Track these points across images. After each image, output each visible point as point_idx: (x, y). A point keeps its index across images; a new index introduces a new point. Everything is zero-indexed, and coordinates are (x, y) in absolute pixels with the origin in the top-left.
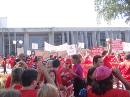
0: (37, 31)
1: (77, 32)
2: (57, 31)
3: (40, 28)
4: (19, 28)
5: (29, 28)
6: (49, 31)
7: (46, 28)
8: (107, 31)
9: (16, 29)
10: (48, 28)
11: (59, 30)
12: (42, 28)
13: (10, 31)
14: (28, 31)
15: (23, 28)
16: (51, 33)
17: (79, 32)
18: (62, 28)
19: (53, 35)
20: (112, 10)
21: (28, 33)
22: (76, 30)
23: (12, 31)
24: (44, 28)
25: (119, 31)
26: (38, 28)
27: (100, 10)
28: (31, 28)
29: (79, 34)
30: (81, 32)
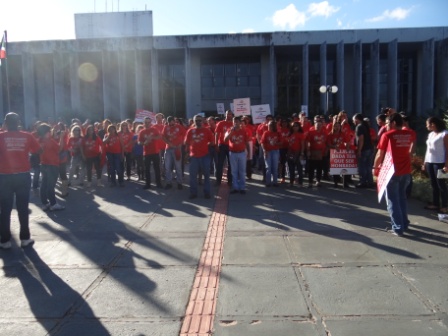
1: (357, 46)
2: (287, 43)
3: (230, 36)
4: (167, 38)
5: (195, 37)
6: (260, 43)
7: (250, 36)
10: (258, 35)
11: (294, 42)
12: (238, 36)
13: (139, 48)
14: (194, 45)
15: (178, 38)
17: (367, 47)
18: (306, 33)
22: (355, 41)
24: (245, 35)
26: (224, 37)
28: (202, 36)
30: (374, 44)
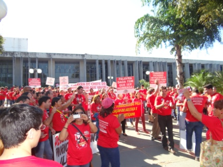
0: (65, 57)
1: (114, 61)
2: (90, 58)
3: (69, 54)
4: (42, 53)
5: (55, 54)
6: (80, 58)
7: (77, 55)
8: (151, 62)
9: (38, 53)
10: (80, 55)
11: (93, 58)
12: (72, 55)
13: (30, 57)
14: (54, 57)
15: (47, 53)
16: (82, 60)
17: (117, 61)
19: (85, 63)
21: (53, 59)
22: (114, 59)
23: (33, 56)
24: (74, 54)
25: (165, 63)
26: (66, 55)
28: (57, 54)
29: (117, 64)
30: (120, 61)
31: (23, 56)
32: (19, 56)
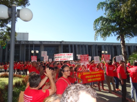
0: (50, 43)
1: (80, 45)
2: (65, 44)
3: (52, 42)
4: (37, 41)
5: (44, 41)
6: (59, 43)
7: (57, 42)
8: (103, 45)
9: (35, 41)
10: (59, 42)
11: (67, 44)
12: (54, 42)
13: (30, 43)
14: (44, 43)
15: (40, 41)
16: (60, 45)
17: (82, 45)
18: (69, 42)
19: (62, 47)
20: (106, 30)
21: (43, 45)
25: (112, 46)
27: (98, 29)
28: (46, 41)
29: (82, 47)
30: (83, 45)
31: (26, 43)
32: (23, 43)
